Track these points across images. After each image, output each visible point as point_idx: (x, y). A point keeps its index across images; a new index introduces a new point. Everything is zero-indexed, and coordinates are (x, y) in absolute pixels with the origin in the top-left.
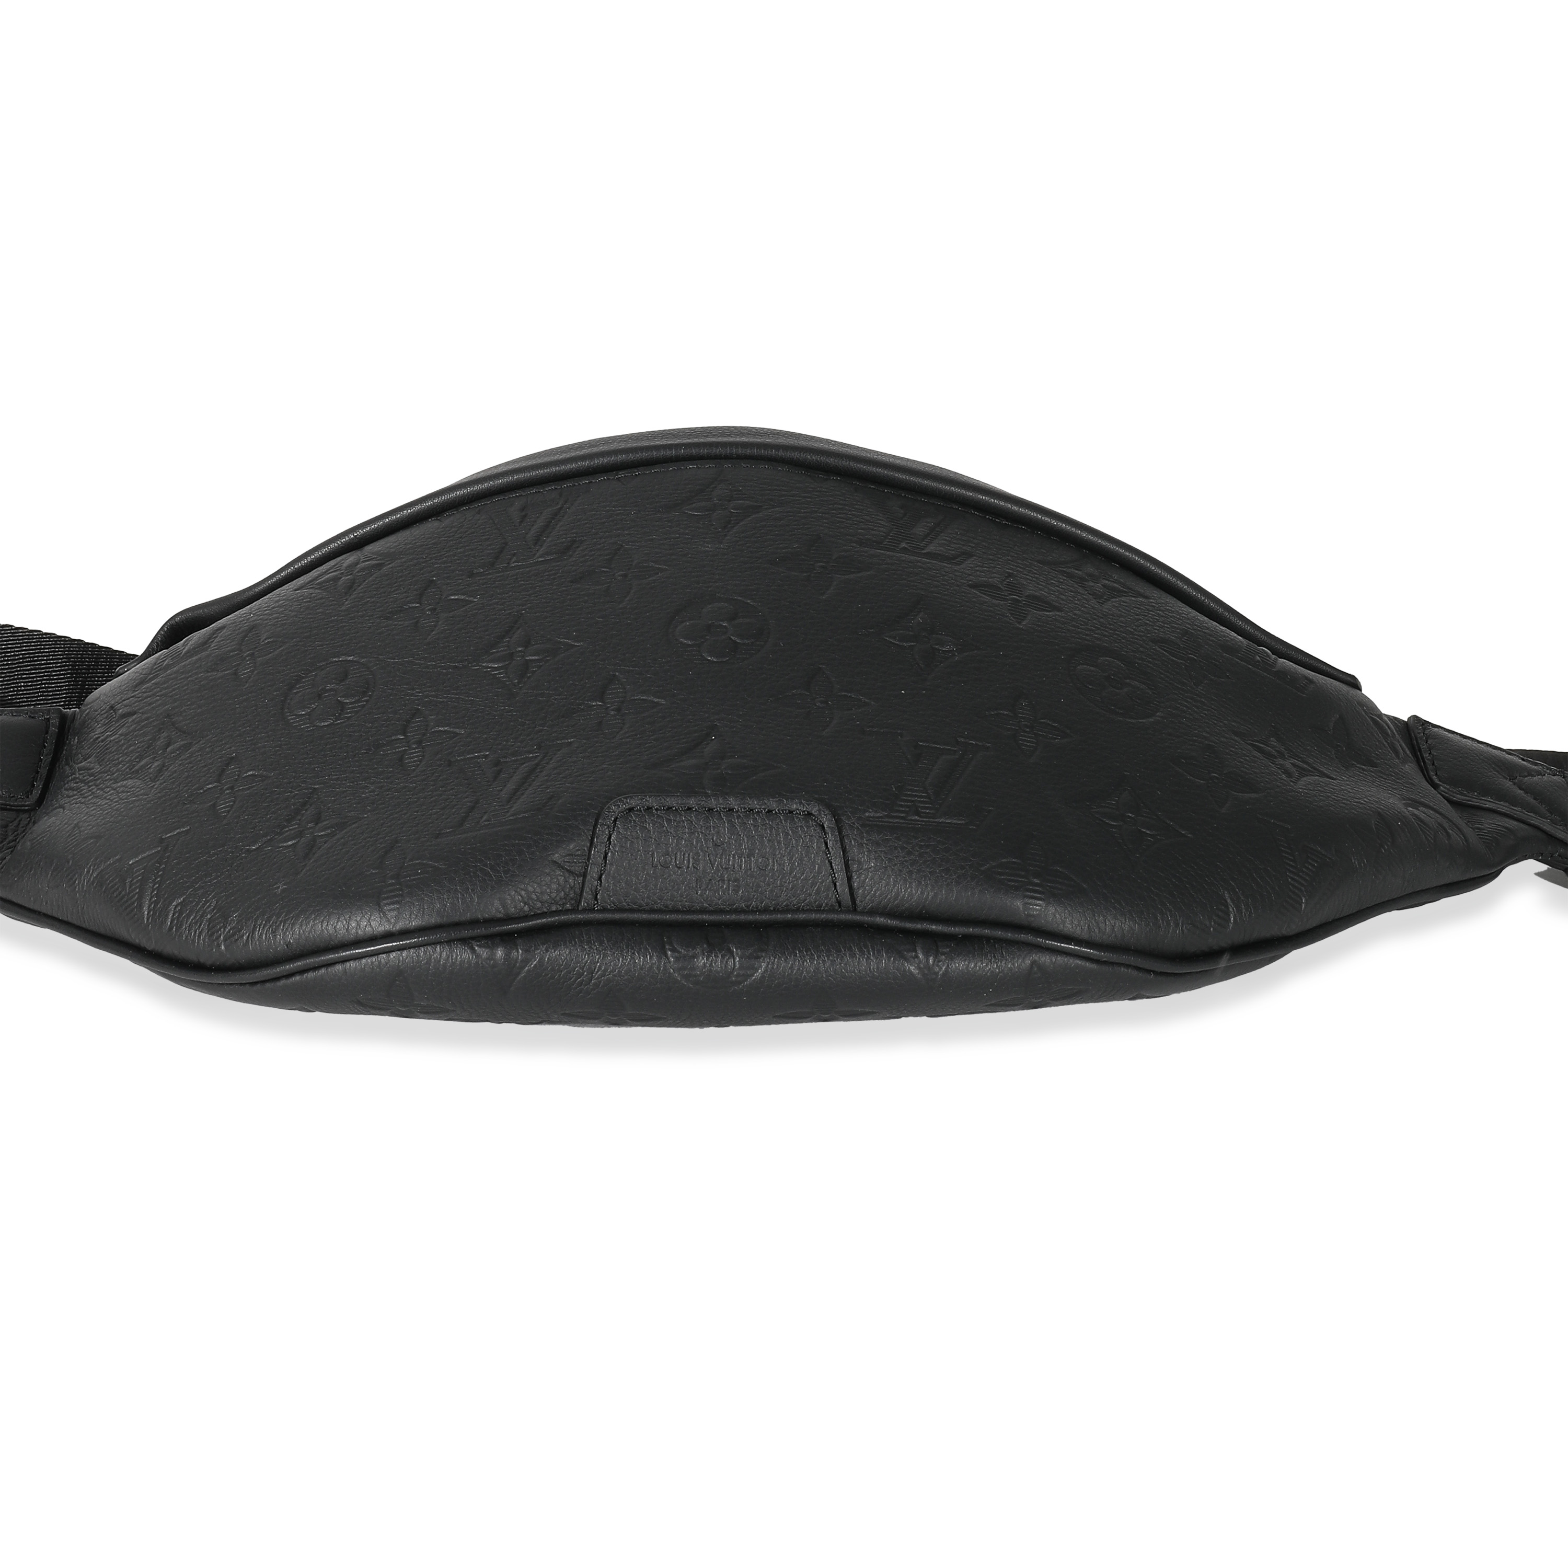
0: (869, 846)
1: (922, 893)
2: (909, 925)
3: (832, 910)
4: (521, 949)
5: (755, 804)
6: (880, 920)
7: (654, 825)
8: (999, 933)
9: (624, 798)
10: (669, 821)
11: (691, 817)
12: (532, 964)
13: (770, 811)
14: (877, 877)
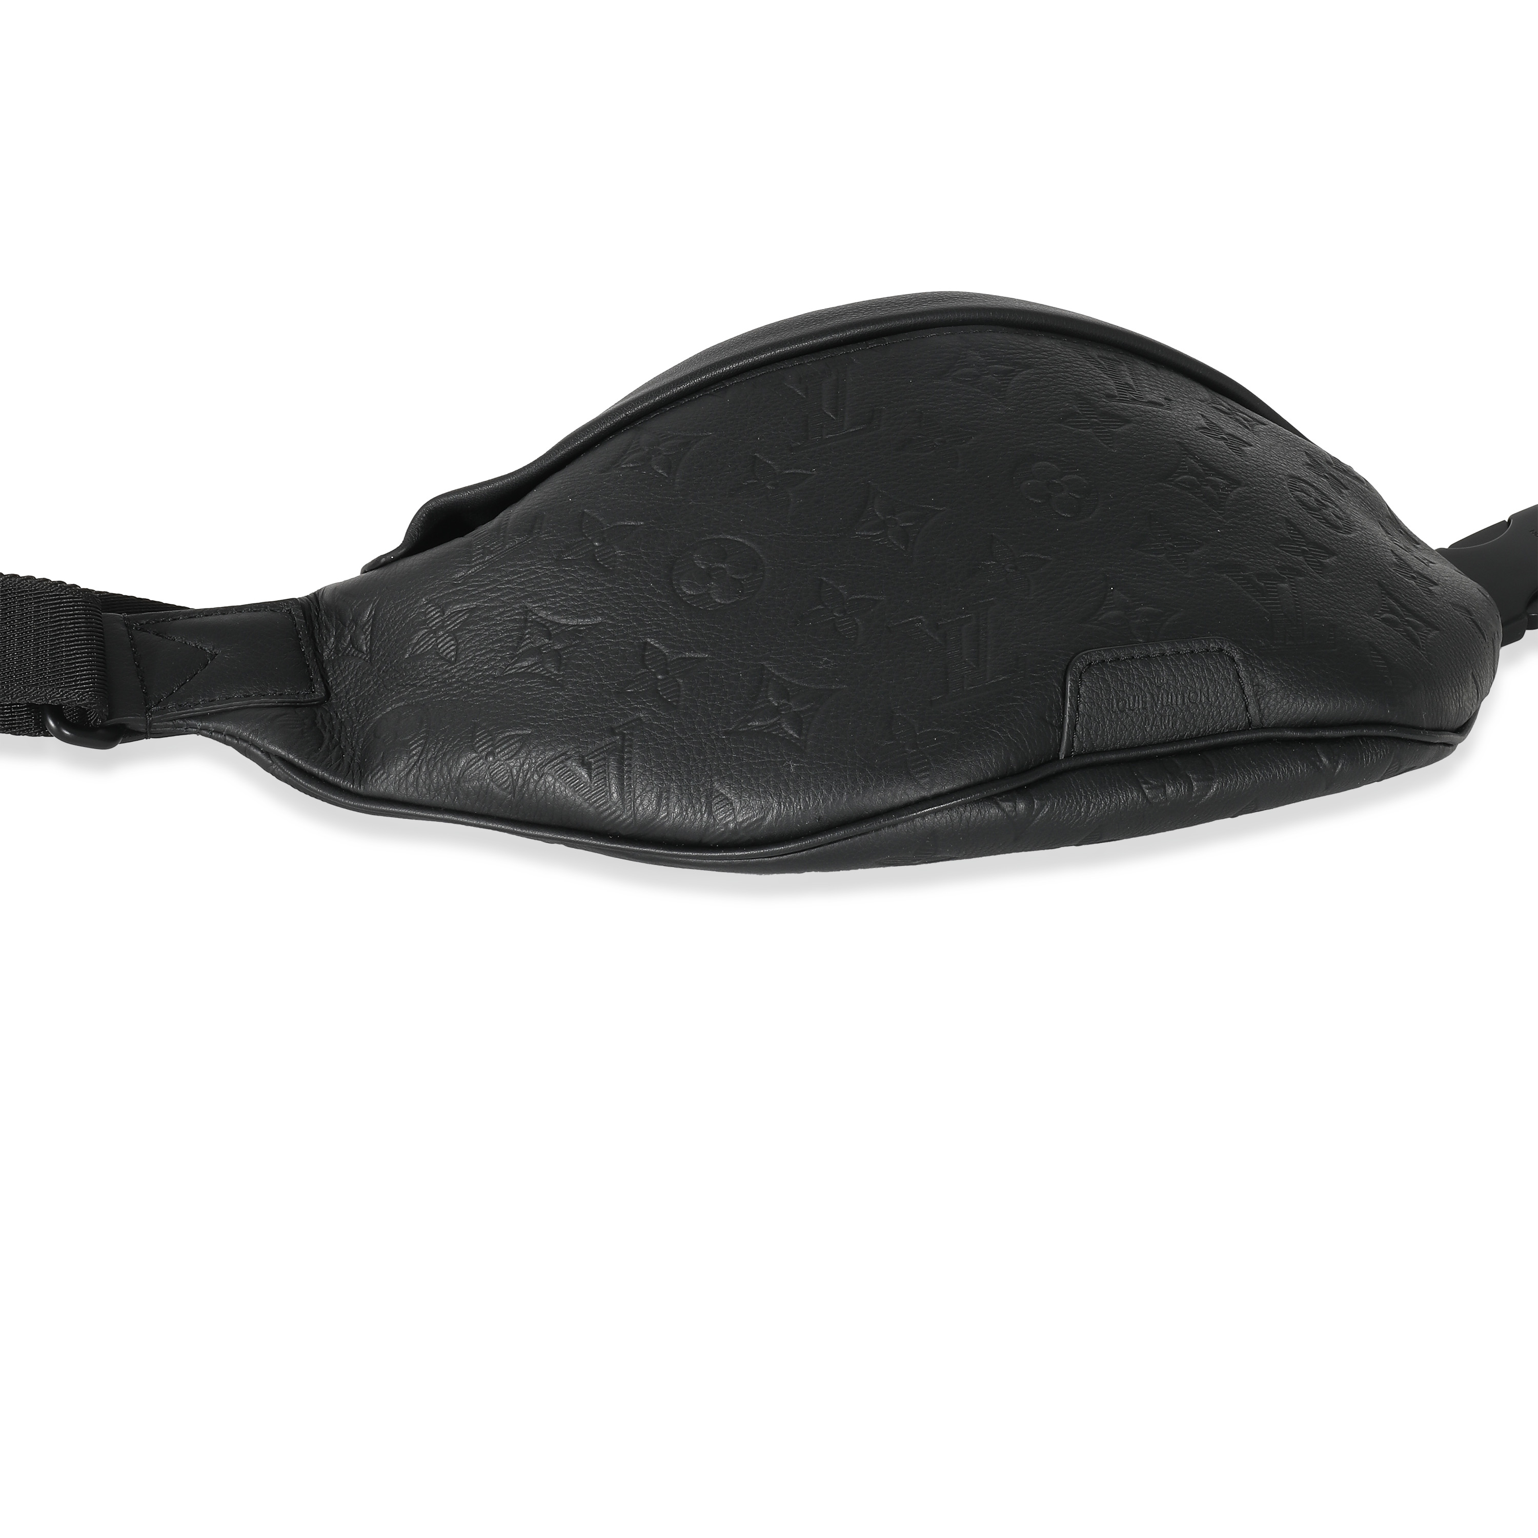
0: (1268, 671)
1: (1315, 706)
2: (1309, 735)
3: (1245, 730)
4: (1036, 799)
5: (1184, 649)
6: (1289, 734)
7: (1111, 675)
8: (1374, 732)
9: (1085, 654)
10: (1121, 670)
11: (1137, 665)
12: (1044, 811)
13: (1192, 652)
14: (1279, 696)
